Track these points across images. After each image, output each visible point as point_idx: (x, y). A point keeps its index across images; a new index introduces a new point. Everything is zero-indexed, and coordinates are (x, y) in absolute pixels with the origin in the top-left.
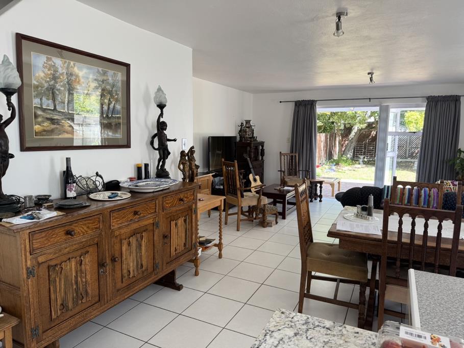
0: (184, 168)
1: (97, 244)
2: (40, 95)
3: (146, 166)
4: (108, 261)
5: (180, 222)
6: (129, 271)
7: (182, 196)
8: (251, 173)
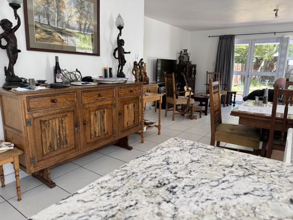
0: (136, 73)
1: (73, 111)
2: (38, 14)
3: (110, 69)
4: (81, 123)
5: (131, 106)
6: (96, 132)
7: (132, 89)
8: (185, 85)
